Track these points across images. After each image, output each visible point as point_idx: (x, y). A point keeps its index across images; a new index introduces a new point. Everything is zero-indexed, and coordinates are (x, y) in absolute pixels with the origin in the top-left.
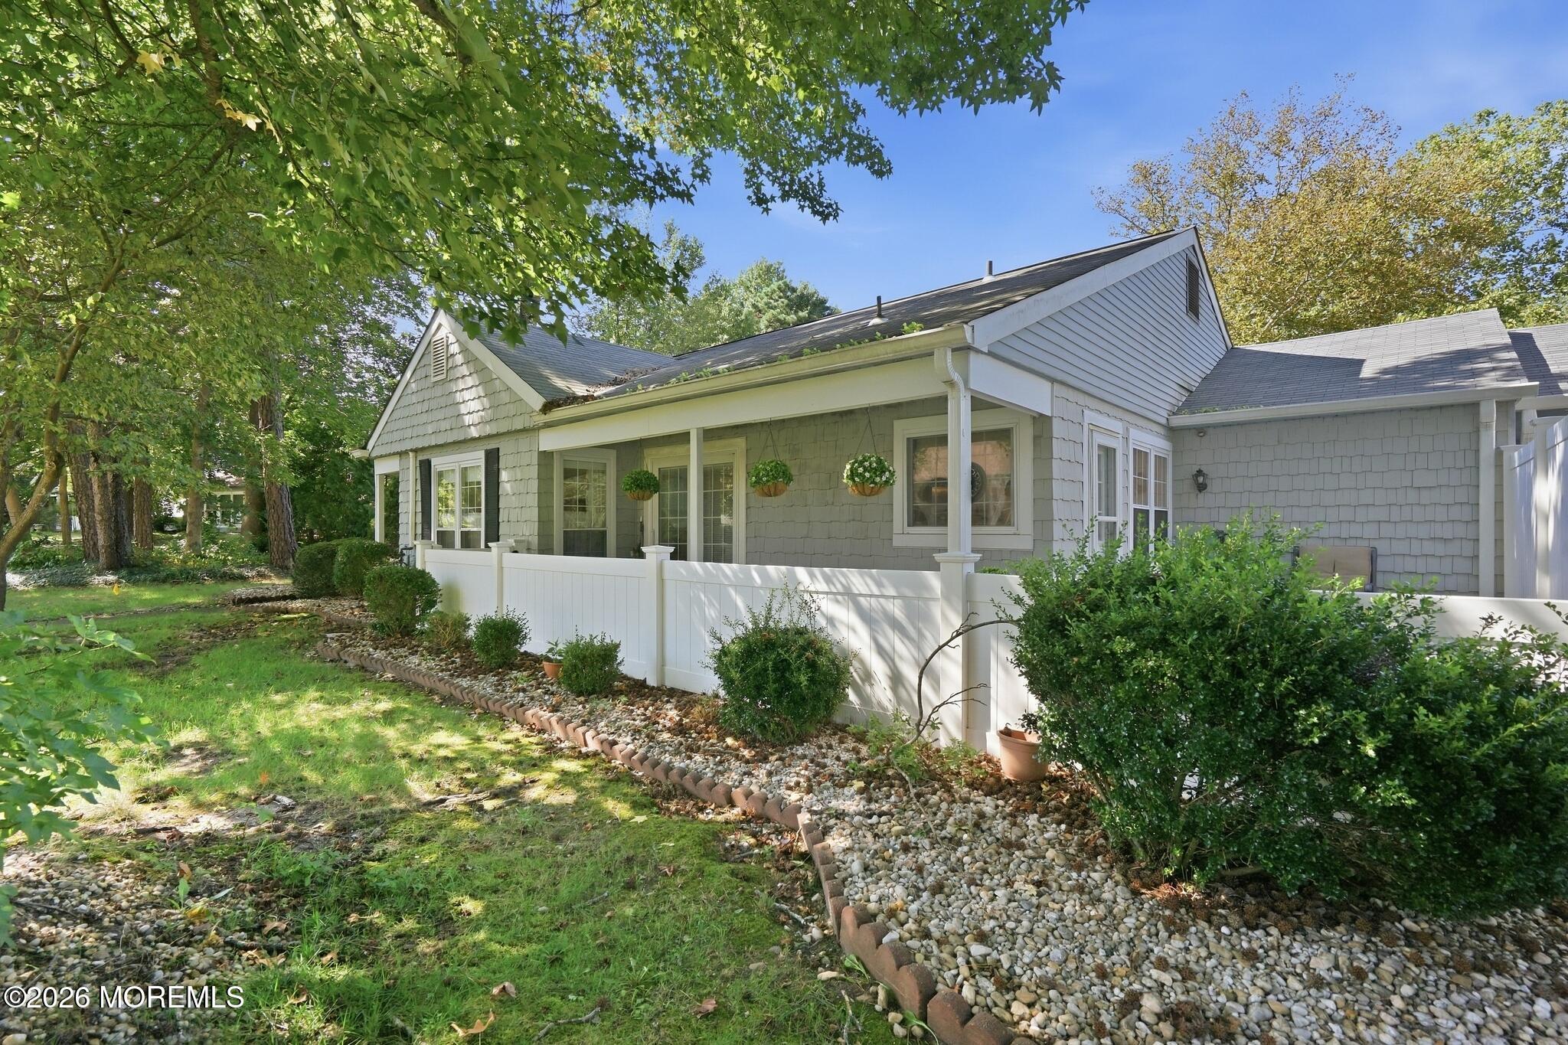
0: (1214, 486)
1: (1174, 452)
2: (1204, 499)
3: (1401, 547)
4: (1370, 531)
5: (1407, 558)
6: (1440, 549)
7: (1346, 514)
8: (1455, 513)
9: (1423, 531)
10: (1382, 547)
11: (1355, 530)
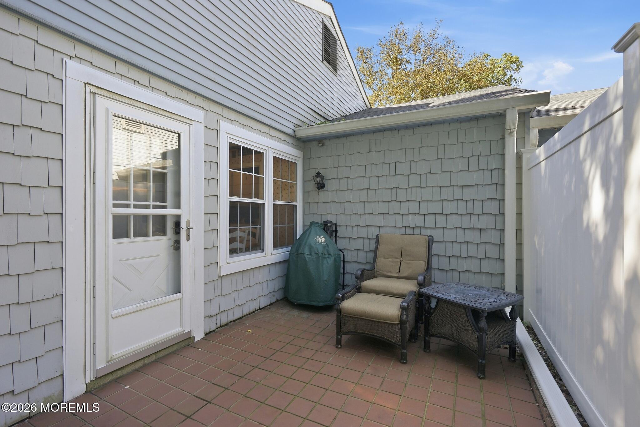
0: (329, 185)
1: (304, 159)
2: (324, 195)
3: (450, 235)
4: (430, 222)
5: (454, 244)
6: (476, 237)
7: (414, 207)
8: (488, 207)
9: (466, 222)
10: (437, 235)
11: (420, 221)
